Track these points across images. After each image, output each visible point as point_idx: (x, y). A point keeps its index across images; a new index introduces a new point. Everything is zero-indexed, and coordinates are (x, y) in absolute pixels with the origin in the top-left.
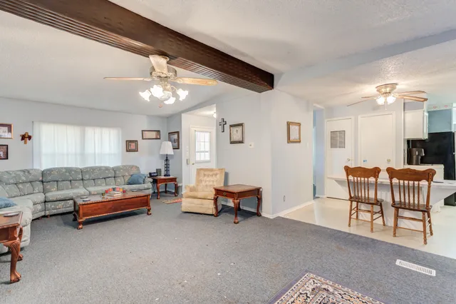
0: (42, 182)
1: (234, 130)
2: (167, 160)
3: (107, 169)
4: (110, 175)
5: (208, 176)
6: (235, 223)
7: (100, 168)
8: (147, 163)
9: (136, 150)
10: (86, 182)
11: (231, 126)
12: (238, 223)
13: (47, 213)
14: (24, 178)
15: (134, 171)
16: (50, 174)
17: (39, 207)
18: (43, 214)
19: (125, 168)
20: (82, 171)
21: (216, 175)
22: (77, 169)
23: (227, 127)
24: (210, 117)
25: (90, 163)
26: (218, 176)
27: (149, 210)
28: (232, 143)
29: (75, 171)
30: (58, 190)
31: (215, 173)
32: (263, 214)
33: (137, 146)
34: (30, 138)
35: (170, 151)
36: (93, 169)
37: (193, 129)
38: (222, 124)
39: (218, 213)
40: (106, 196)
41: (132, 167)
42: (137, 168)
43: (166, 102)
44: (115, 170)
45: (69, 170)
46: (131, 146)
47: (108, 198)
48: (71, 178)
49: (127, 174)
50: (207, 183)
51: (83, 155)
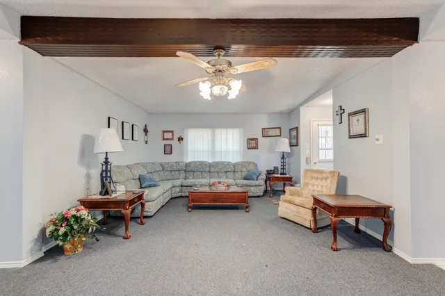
0: (185, 171)
1: (354, 119)
2: (283, 158)
3: (229, 164)
4: (229, 170)
5: (317, 179)
6: (332, 248)
7: (223, 163)
8: (266, 160)
9: (256, 148)
10: (212, 174)
11: (350, 115)
12: (336, 250)
13: (183, 195)
14: (175, 168)
15: (251, 167)
16: (190, 166)
17: (178, 189)
18: (180, 194)
19: (243, 164)
20: (210, 165)
21: (327, 178)
22: (207, 162)
23: (345, 116)
24: (326, 106)
25: (218, 160)
26: (329, 181)
27: (247, 207)
28: (351, 137)
29: (206, 165)
30: (193, 178)
31: (325, 175)
32: (396, 251)
33: (257, 143)
34: (182, 139)
35: (287, 149)
36: (217, 164)
37: (315, 124)
38: (339, 113)
39: (316, 230)
40: (213, 188)
41: (250, 163)
42: (255, 165)
43: (230, 98)
44: (235, 165)
45: (202, 163)
46: (252, 144)
47: (214, 189)
48: (202, 170)
49: (245, 170)
50: (315, 188)
51: (213, 152)
